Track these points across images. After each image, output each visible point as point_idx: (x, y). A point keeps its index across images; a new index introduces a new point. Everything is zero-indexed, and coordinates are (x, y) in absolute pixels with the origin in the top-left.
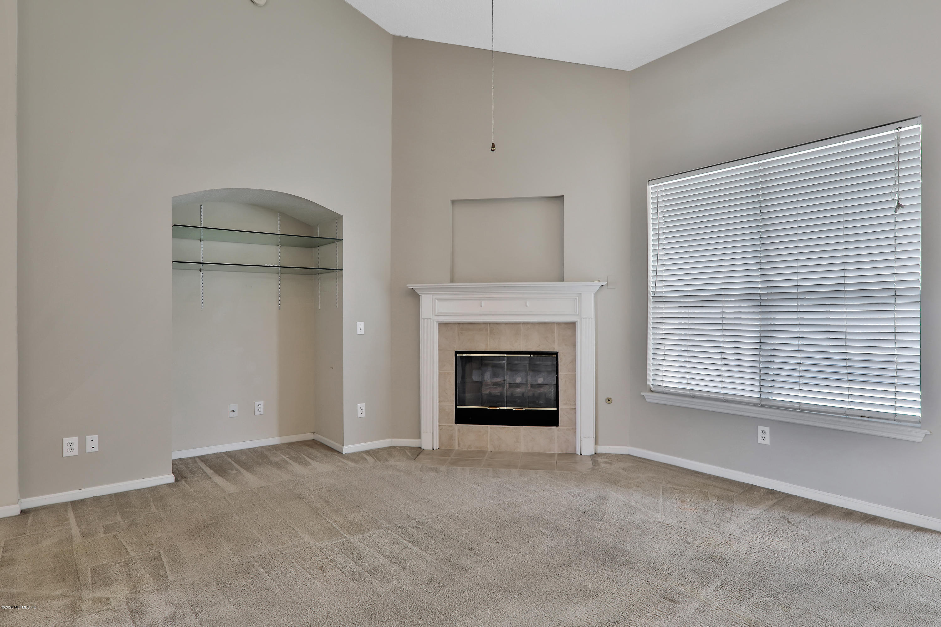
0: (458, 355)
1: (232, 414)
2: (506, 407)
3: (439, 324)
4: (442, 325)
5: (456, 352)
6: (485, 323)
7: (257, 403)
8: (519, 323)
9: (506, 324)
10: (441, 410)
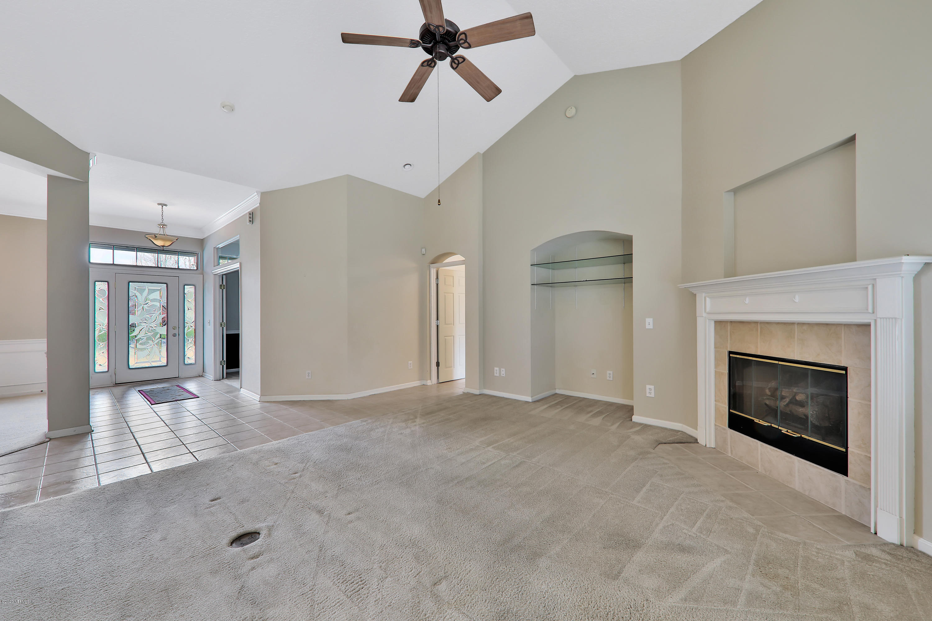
0: (731, 355)
1: (593, 376)
2: (779, 426)
3: (715, 321)
4: (719, 324)
5: (730, 353)
6: (756, 323)
7: (608, 372)
8: (793, 324)
9: (778, 323)
10: (717, 409)
